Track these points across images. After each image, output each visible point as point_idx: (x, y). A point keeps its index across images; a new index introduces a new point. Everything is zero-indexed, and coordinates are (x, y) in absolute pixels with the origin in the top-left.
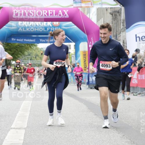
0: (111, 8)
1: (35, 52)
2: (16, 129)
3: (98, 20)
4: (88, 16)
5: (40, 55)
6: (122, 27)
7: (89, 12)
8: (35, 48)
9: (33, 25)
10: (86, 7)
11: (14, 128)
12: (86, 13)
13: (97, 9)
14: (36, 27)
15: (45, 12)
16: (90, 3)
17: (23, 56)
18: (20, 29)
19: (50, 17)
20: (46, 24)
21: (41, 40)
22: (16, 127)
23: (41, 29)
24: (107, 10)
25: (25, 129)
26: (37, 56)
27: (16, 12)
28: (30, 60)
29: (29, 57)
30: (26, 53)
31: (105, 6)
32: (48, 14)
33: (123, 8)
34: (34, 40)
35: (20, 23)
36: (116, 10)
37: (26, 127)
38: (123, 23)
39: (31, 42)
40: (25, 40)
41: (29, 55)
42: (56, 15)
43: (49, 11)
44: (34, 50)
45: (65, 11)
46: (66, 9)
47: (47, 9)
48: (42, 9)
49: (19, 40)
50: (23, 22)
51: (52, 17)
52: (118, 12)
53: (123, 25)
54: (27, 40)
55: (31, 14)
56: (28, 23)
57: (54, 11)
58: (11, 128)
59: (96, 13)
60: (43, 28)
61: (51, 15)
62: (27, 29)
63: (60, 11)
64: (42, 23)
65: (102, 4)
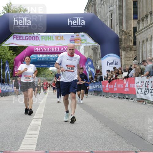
0: (92, 46)
1: (47, 73)
2: (37, 119)
3: (85, 53)
4: (79, 51)
5: (50, 74)
6: (99, 57)
7: (79, 48)
8: (47, 70)
9: (46, 56)
10: (78, 45)
11: (35, 118)
12: (77, 49)
13: (84, 47)
14: (48, 57)
15: (53, 49)
16: (79, 43)
17: (40, 75)
18: (38, 59)
19: (56, 51)
20: (54, 56)
21: (51, 65)
22: (36, 118)
23: (51, 59)
24: (90, 47)
25: (41, 119)
26: (48, 75)
27: (36, 49)
28: (45, 77)
29: (44, 75)
30: (42, 73)
31: (88, 45)
32: (55, 50)
33: (99, 46)
34: (47, 66)
35: (38, 55)
36: (95, 47)
37: (42, 117)
38: (100, 54)
39: (45, 67)
40: (41, 65)
41: (44, 74)
42: (59, 50)
43: (56, 48)
44: (47, 71)
45: (65, 48)
46: (65, 47)
47: (54, 47)
48: (51, 47)
49: (38, 66)
50: (40, 55)
51: (57, 51)
52: (97, 48)
53: (100, 56)
54: (42, 66)
55: (45, 50)
56: (43, 55)
57: (58, 48)
58: (34, 119)
59: (83, 49)
60: (52, 58)
61: (56, 50)
62: (43, 59)
63: (62, 48)
64: (52, 55)
65: (87, 43)
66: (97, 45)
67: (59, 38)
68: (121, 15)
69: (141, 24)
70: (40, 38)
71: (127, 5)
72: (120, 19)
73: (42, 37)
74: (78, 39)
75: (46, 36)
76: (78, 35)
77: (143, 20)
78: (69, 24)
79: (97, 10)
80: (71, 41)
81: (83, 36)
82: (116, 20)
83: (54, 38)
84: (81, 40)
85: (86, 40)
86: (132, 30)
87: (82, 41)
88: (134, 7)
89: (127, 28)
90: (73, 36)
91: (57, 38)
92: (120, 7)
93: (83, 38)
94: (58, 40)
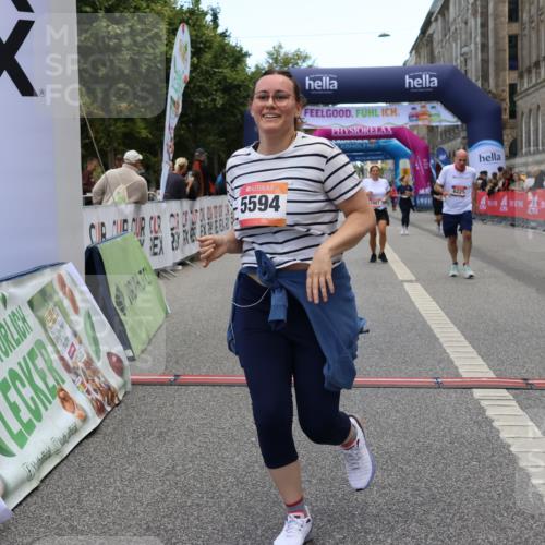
16: (427, 120)
65: (440, 121)
66: (459, 123)
67: (389, 112)
68: (485, 62)
69: (526, 80)
70: (353, 113)
71: (496, 43)
72: (482, 71)
73: (358, 110)
74: (423, 114)
75: (365, 108)
76: (424, 107)
77: (529, 71)
78: (407, 86)
79: (436, 53)
80: (411, 116)
81: (433, 107)
82: (476, 70)
83: (379, 112)
84: (430, 116)
85: (439, 115)
86: (507, 89)
87: (432, 118)
88: (510, 47)
89: (497, 86)
90: (414, 108)
91: (384, 111)
92: (484, 47)
93: (433, 112)
94: (387, 115)
